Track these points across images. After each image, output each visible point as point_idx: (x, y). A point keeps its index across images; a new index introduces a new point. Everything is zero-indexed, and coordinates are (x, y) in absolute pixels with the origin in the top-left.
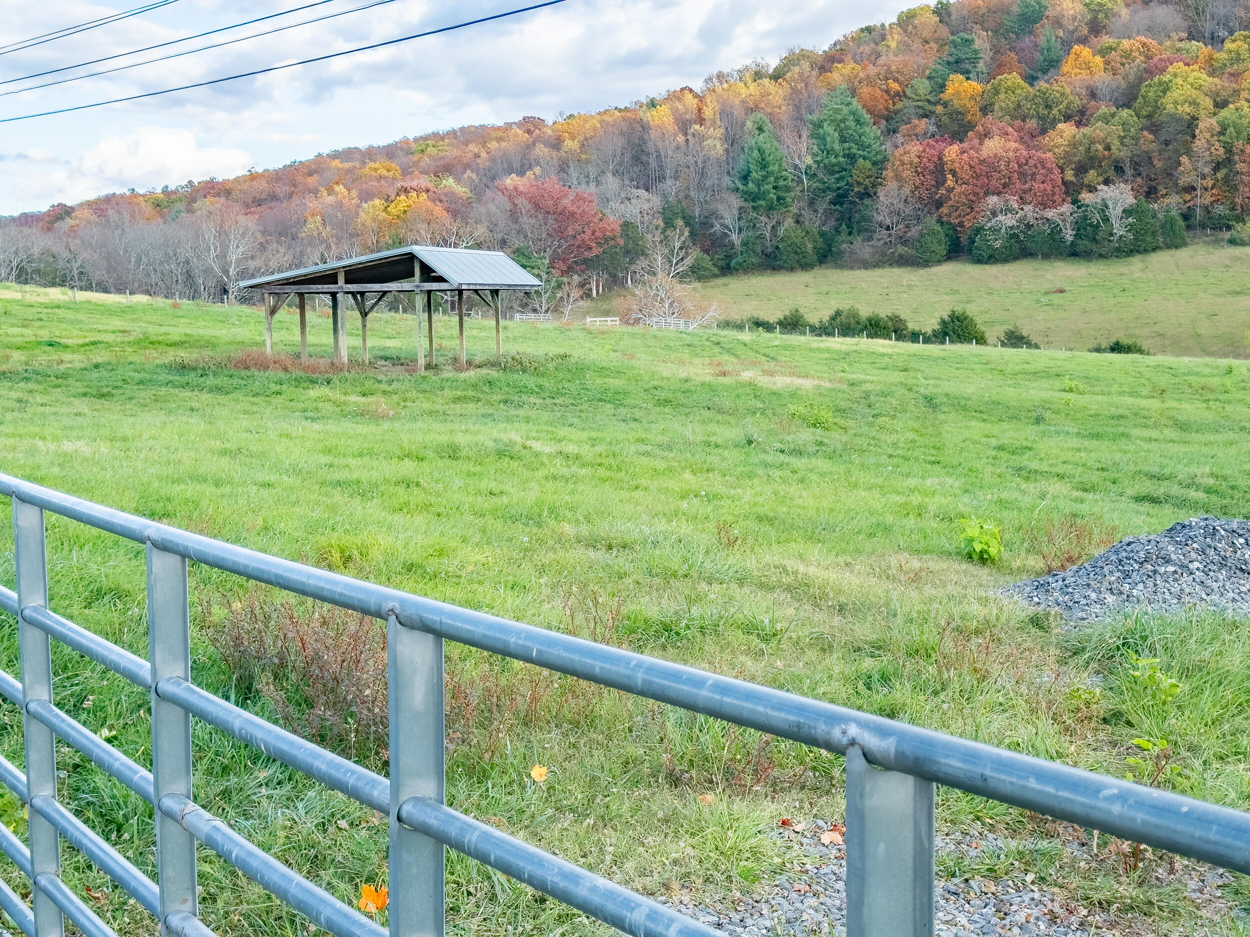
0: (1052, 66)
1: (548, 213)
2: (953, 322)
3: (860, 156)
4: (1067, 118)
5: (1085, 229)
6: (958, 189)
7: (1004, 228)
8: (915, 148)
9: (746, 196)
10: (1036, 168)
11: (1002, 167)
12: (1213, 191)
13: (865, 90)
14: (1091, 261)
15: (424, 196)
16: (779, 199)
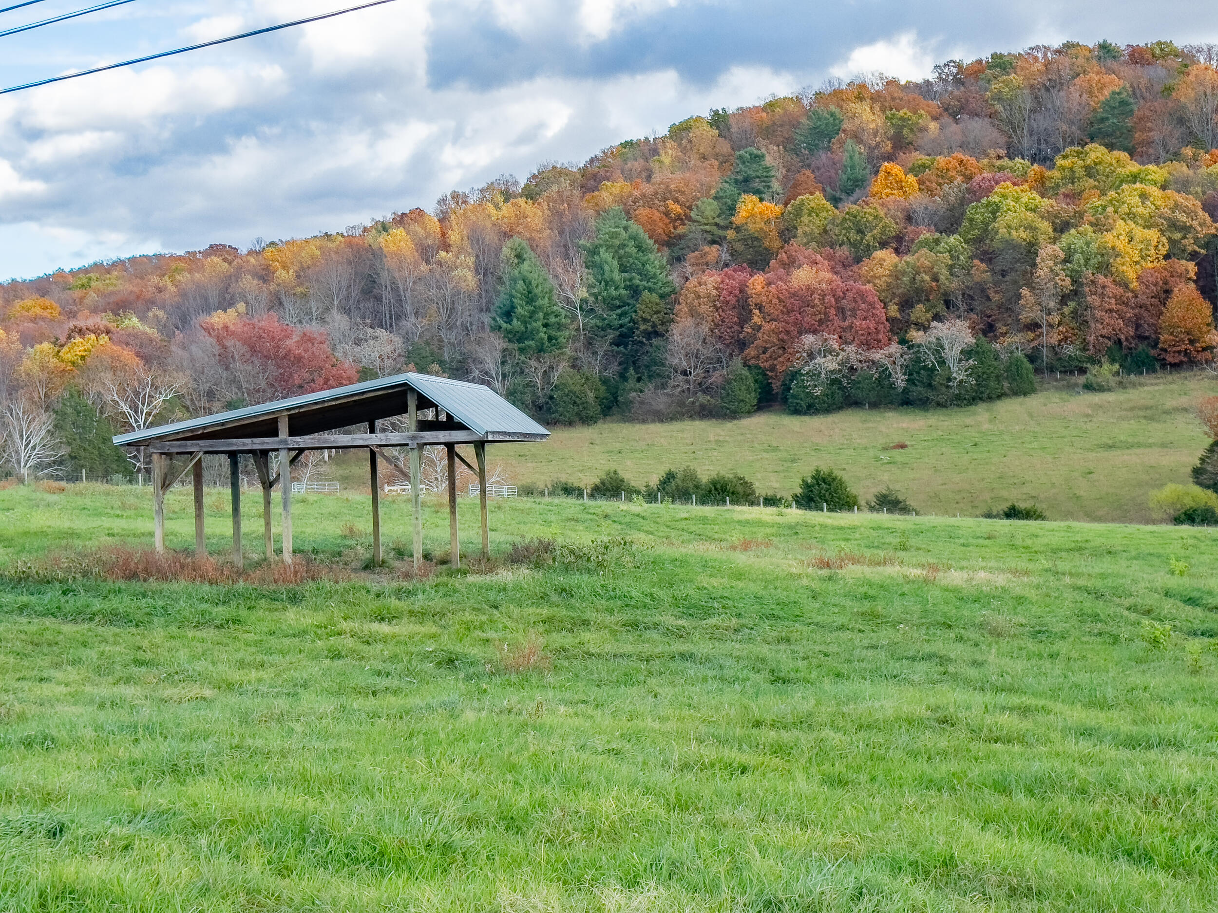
0: (857, 186)
1: (268, 357)
2: (818, 484)
3: (645, 288)
4: (883, 245)
5: (918, 373)
6: (767, 327)
7: (824, 372)
8: (711, 280)
9: (510, 336)
10: (856, 302)
11: (816, 301)
12: (1061, 328)
13: (643, 212)
14: (927, 410)
15: (104, 338)
16: (550, 339)
